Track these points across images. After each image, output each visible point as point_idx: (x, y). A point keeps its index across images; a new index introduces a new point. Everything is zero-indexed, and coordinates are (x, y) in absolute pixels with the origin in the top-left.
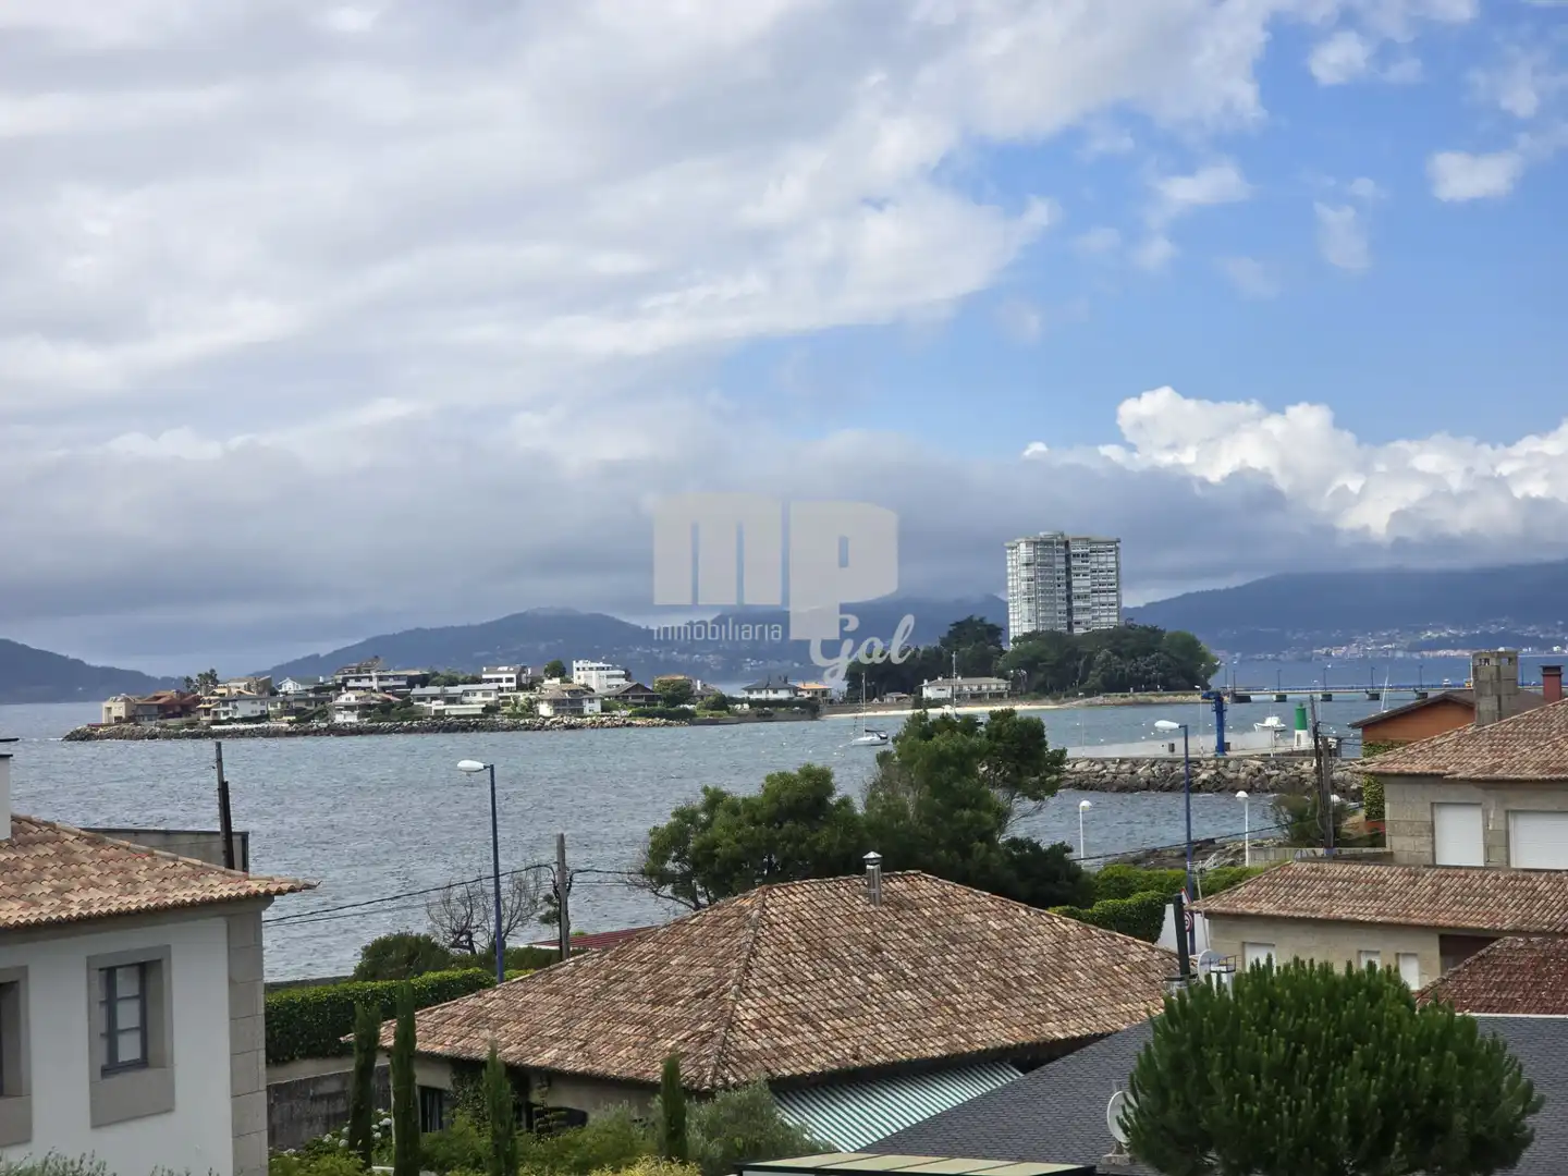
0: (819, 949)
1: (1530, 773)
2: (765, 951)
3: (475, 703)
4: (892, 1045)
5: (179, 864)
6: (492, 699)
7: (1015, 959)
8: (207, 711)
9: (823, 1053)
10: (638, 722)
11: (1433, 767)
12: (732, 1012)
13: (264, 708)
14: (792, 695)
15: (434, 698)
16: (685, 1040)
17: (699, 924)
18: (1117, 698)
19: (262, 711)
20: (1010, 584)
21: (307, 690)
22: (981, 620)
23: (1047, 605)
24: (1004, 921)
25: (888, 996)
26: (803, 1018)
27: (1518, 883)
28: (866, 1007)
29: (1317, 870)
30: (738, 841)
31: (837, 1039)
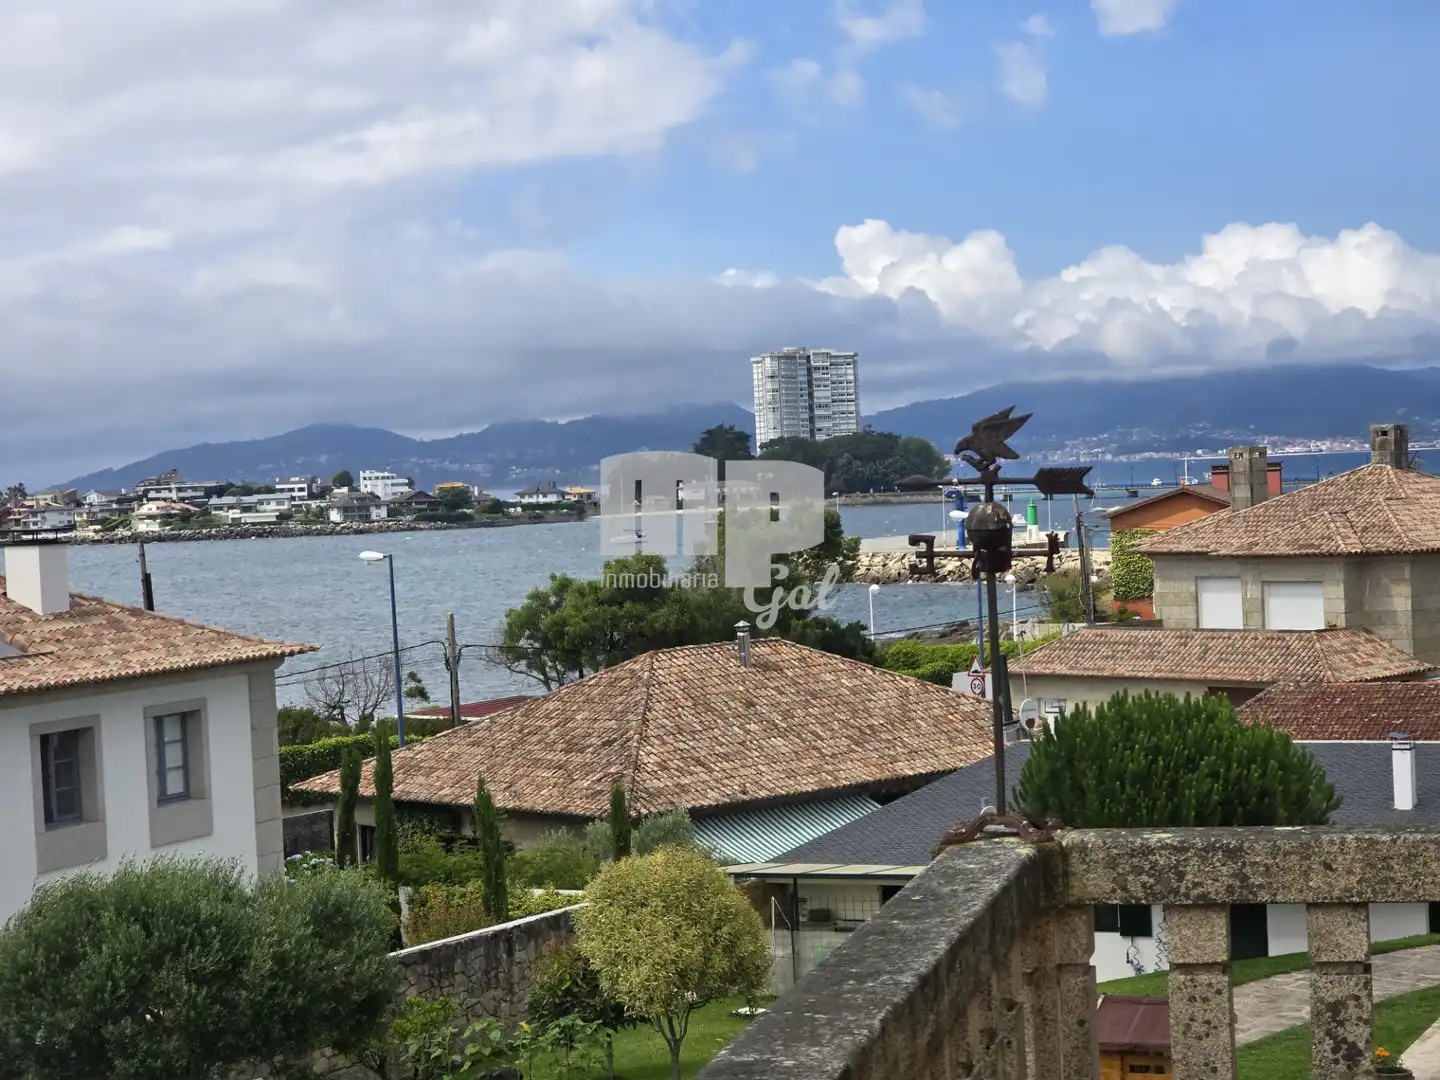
0: (702, 704)
1: (1283, 549)
2: (658, 706)
3: (269, 511)
4: (772, 782)
5: (206, 631)
6: (285, 507)
7: (866, 710)
8: (17, 522)
9: (716, 790)
10: (422, 526)
11: (1197, 546)
12: (637, 757)
13: (71, 518)
14: (561, 499)
15: (231, 507)
16: (599, 780)
17: (597, 685)
18: (857, 496)
19: (69, 521)
20: (756, 395)
21: (112, 502)
22: (731, 428)
23: (791, 413)
24: (854, 680)
25: (764, 743)
26: (697, 761)
27: (1274, 642)
28: (747, 752)
29: (1101, 636)
30: (585, 619)
31: (726, 778)
